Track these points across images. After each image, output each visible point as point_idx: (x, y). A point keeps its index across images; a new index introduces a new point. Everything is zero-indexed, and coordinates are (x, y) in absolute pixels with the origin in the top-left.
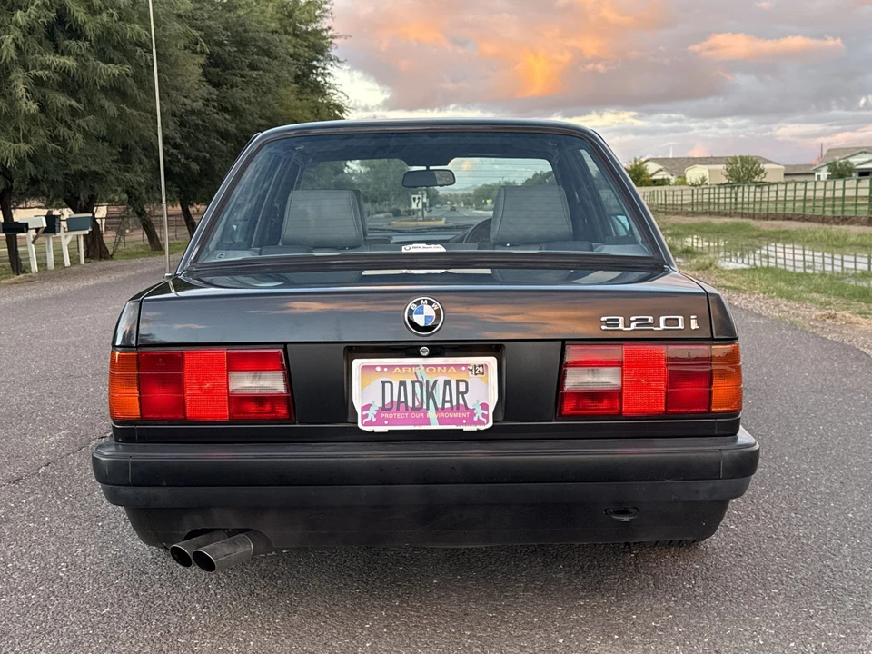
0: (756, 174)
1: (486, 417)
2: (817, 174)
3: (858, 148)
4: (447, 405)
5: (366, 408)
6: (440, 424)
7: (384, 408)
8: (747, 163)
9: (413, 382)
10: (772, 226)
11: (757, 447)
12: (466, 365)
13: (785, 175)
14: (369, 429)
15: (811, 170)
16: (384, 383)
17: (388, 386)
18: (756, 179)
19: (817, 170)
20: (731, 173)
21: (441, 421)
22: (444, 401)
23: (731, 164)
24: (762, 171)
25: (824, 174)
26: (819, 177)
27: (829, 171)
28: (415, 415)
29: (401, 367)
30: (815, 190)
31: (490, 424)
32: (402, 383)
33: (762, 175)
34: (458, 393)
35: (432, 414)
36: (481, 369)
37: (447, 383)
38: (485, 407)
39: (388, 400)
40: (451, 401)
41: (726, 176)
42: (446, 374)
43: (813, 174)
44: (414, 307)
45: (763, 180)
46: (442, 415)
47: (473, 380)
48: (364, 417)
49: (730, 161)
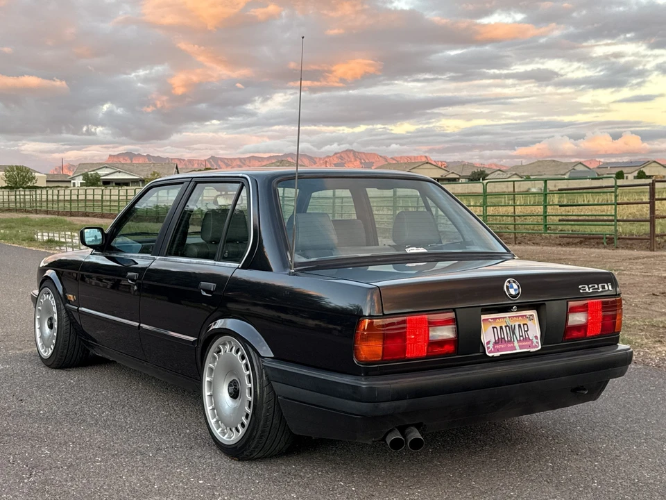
0: (29, 180)
1: (537, 343)
2: (72, 182)
3: (100, 164)
4: (522, 338)
5: (488, 343)
6: (520, 349)
7: (496, 343)
8: (22, 171)
9: (506, 327)
10: (82, 221)
11: (631, 350)
12: (525, 316)
13: (47, 181)
14: (490, 355)
15: (68, 179)
16: (493, 328)
17: (495, 329)
18: (30, 184)
19: (73, 178)
20: (9, 179)
21: (521, 347)
22: (520, 336)
23: (8, 171)
24: (34, 178)
25: (79, 181)
26: (74, 183)
27: (83, 180)
28: (509, 345)
29: (499, 318)
30: (110, 196)
31: (540, 348)
32: (501, 328)
33: (34, 181)
34: (525, 331)
35: (516, 344)
36: (531, 317)
37: (519, 326)
38: (536, 337)
39: (497, 339)
40: (522, 336)
41: (5, 181)
42: (518, 321)
43: (70, 181)
44: (508, 284)
45: (35, 185)
46: (520, 344)
47: (529, 323)
48: (488, 348)
49: (8, 169)
